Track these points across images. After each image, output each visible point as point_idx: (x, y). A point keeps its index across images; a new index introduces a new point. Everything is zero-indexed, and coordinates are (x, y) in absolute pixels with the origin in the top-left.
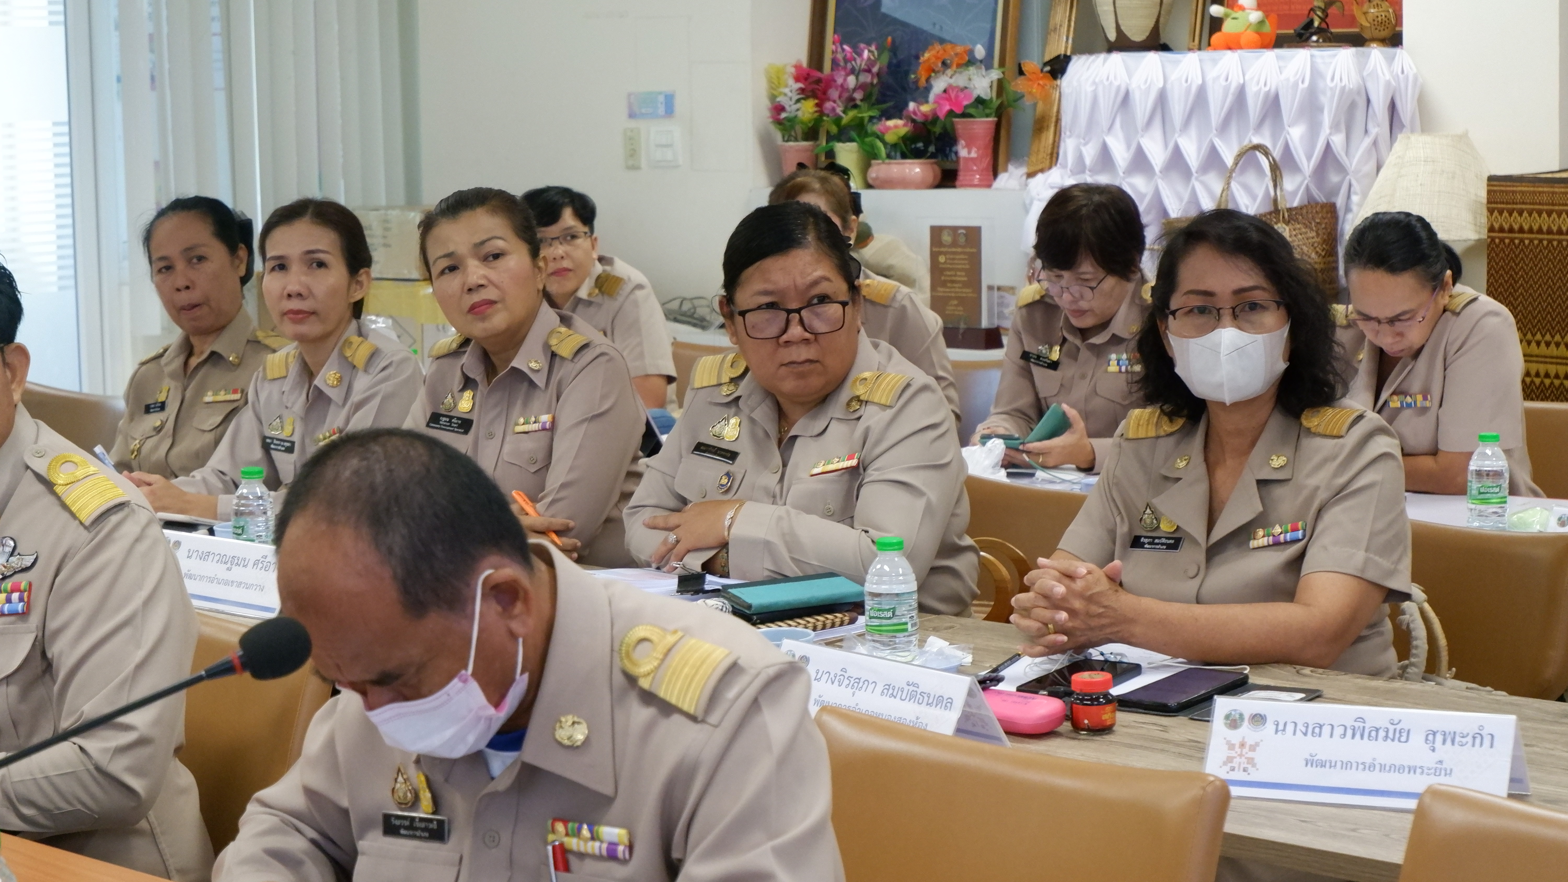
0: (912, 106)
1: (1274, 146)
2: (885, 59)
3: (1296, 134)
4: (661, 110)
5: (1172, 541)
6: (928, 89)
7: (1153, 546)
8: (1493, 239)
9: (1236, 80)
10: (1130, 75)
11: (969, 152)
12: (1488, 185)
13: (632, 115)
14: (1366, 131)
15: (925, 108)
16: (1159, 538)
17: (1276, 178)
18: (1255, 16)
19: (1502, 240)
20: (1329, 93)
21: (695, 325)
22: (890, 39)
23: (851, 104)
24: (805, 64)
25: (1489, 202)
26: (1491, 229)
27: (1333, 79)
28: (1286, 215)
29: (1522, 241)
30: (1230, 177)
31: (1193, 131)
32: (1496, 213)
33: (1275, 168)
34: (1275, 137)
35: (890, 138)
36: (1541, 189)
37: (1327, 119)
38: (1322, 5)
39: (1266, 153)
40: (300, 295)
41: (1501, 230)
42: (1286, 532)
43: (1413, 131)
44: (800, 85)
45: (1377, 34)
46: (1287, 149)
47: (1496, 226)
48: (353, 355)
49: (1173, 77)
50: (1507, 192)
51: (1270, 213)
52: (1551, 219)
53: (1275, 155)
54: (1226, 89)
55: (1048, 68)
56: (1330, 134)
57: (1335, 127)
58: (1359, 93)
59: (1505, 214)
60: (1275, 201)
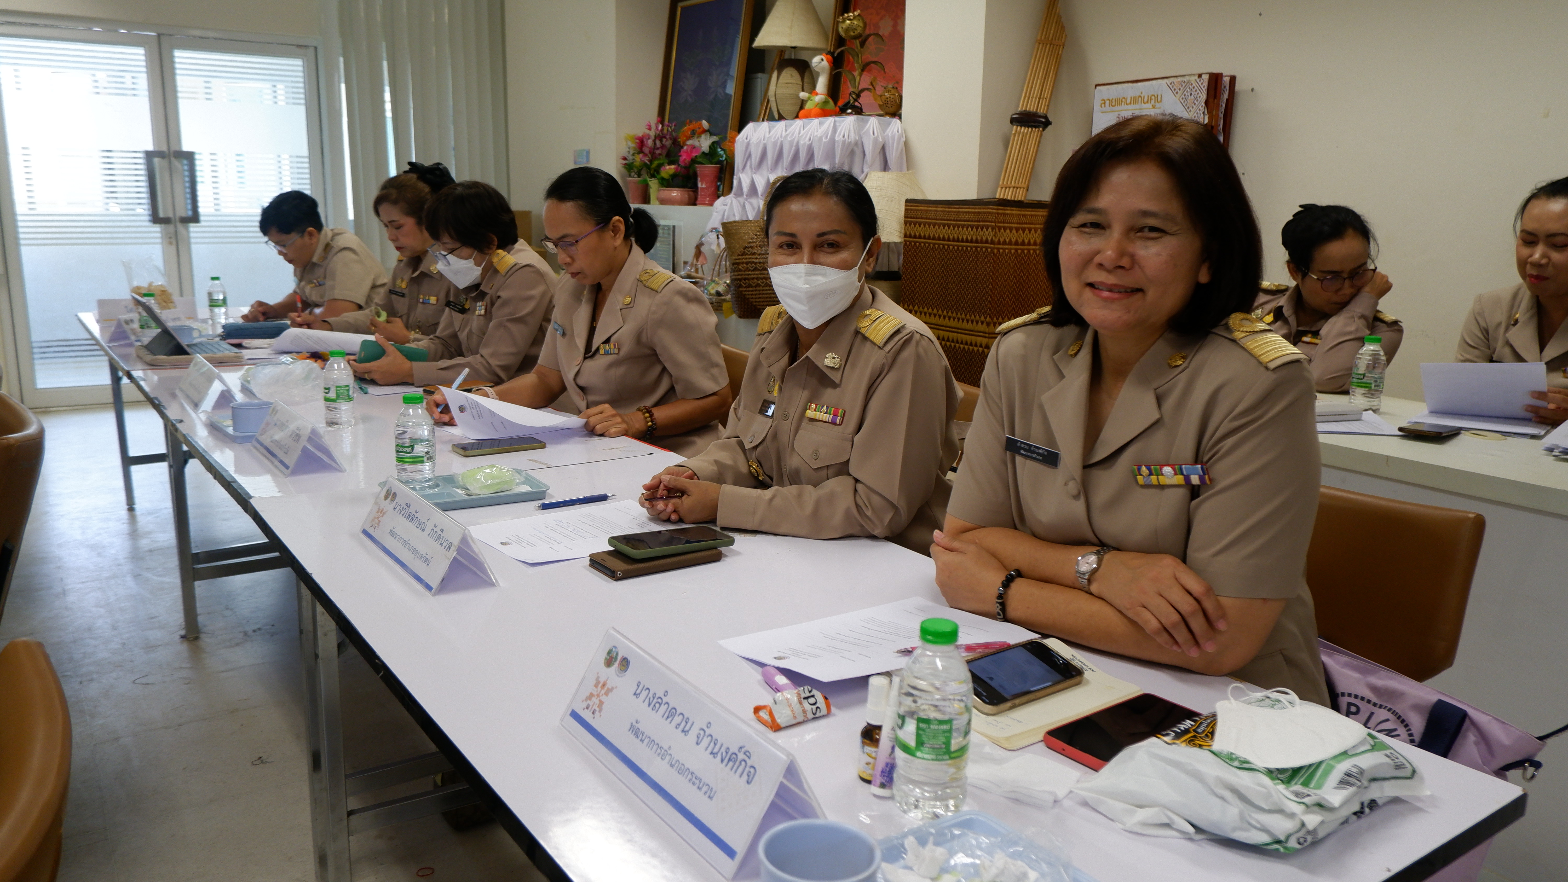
11: (702, 185)
18: (823, 96)
26: (905, 236)
52: (935, 229)
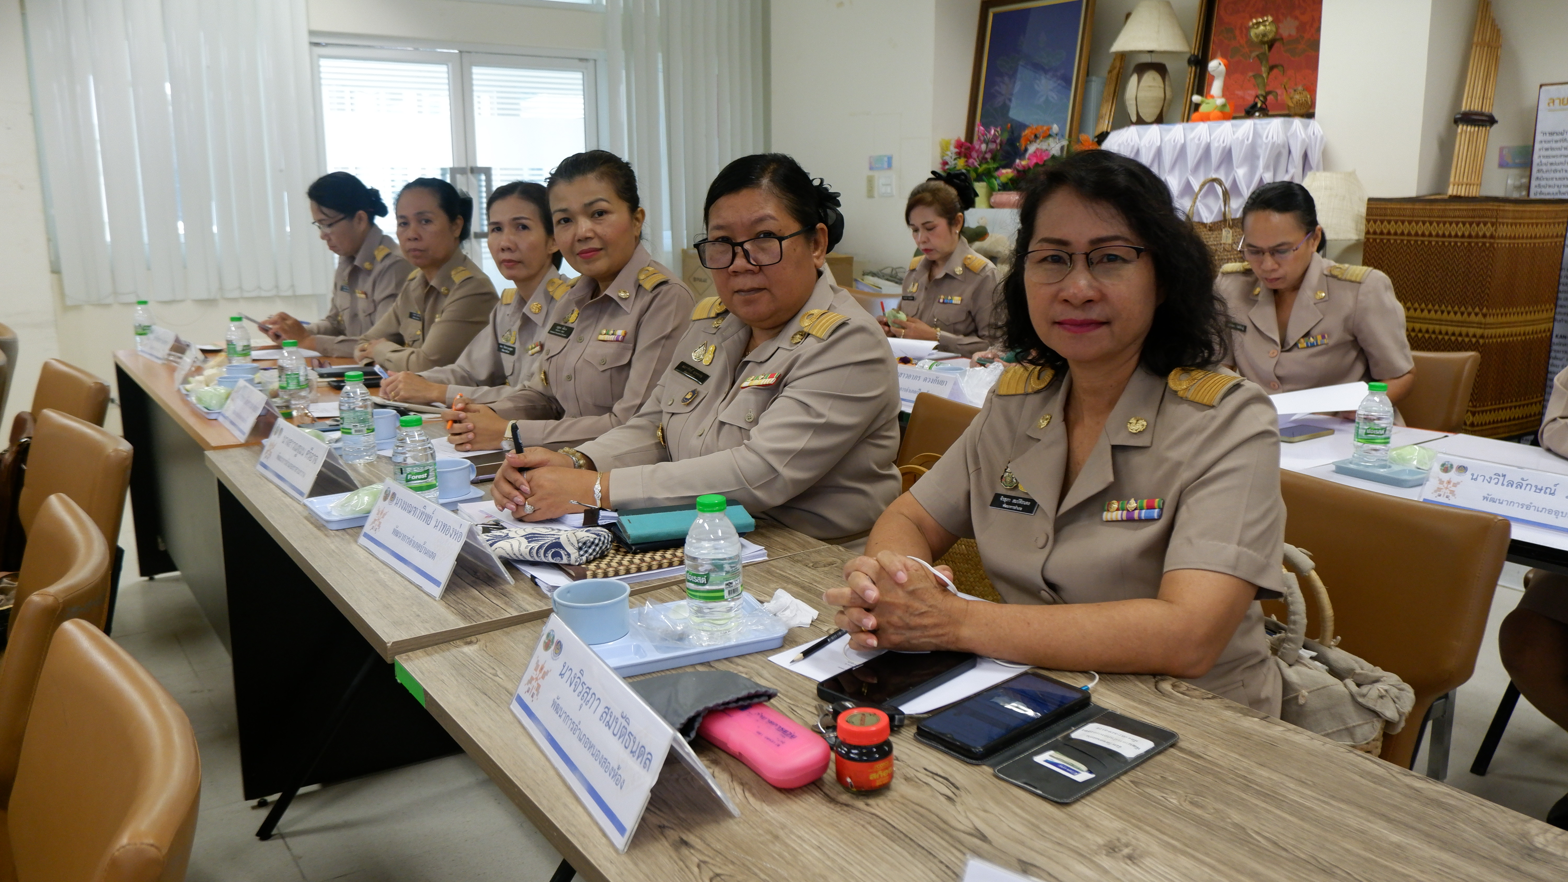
0: (1018, 161)
1: (1227, 180)
2: (1006, 136)
3: (1241, 173)
4: (886, 165)
5: (1028, 503)
6: (1026, 150)
7: (1011, 507)
8: (1368, 239)
9: (1205, 139)
10: (1140, 138)
12: (1368, 204)
13: (871, 168)
14: (1287, 171)
15: (1024, 163)
16: (1017, 498)
17: (1226, 200)
18: (1220, 101)
19: (1375, 240)
20: (1264, 147)
21: (897, 283)
22: (1009, 125)
23: (984, 160)
24: (963, 139)
25: (1367, 214)
27: (1267, 137)
28: (1231, 223)
29: (1389, 240)
30: (1196, 198)
31: (1177, 172)
32: (1372, 222)
33: (1226, 194)
34: (1227, 176)
35: (1003, 179)
36: (1405, 207)
37: (1261, 163)
38: (1264, 93)
39: (1220, 183)
40: (509, 249)
41: (1375, 233)
42: (1141, 509)
43: (1318, 170)
44: (957, 150)
45: (1298, 111)
46: (1234, 182)
47: (1371, 231)
48: (554, 291)
49: (1166, 138)
50: (1381, 209)
51: (1220, 222)
53: (1226, 186)
54: (1199, 146)
55: (1096, 140)
56: (1263, 172)
57: (1267, 168)
58: (1284, 146)
59: (1379, 222)
60: (1224, 214)
